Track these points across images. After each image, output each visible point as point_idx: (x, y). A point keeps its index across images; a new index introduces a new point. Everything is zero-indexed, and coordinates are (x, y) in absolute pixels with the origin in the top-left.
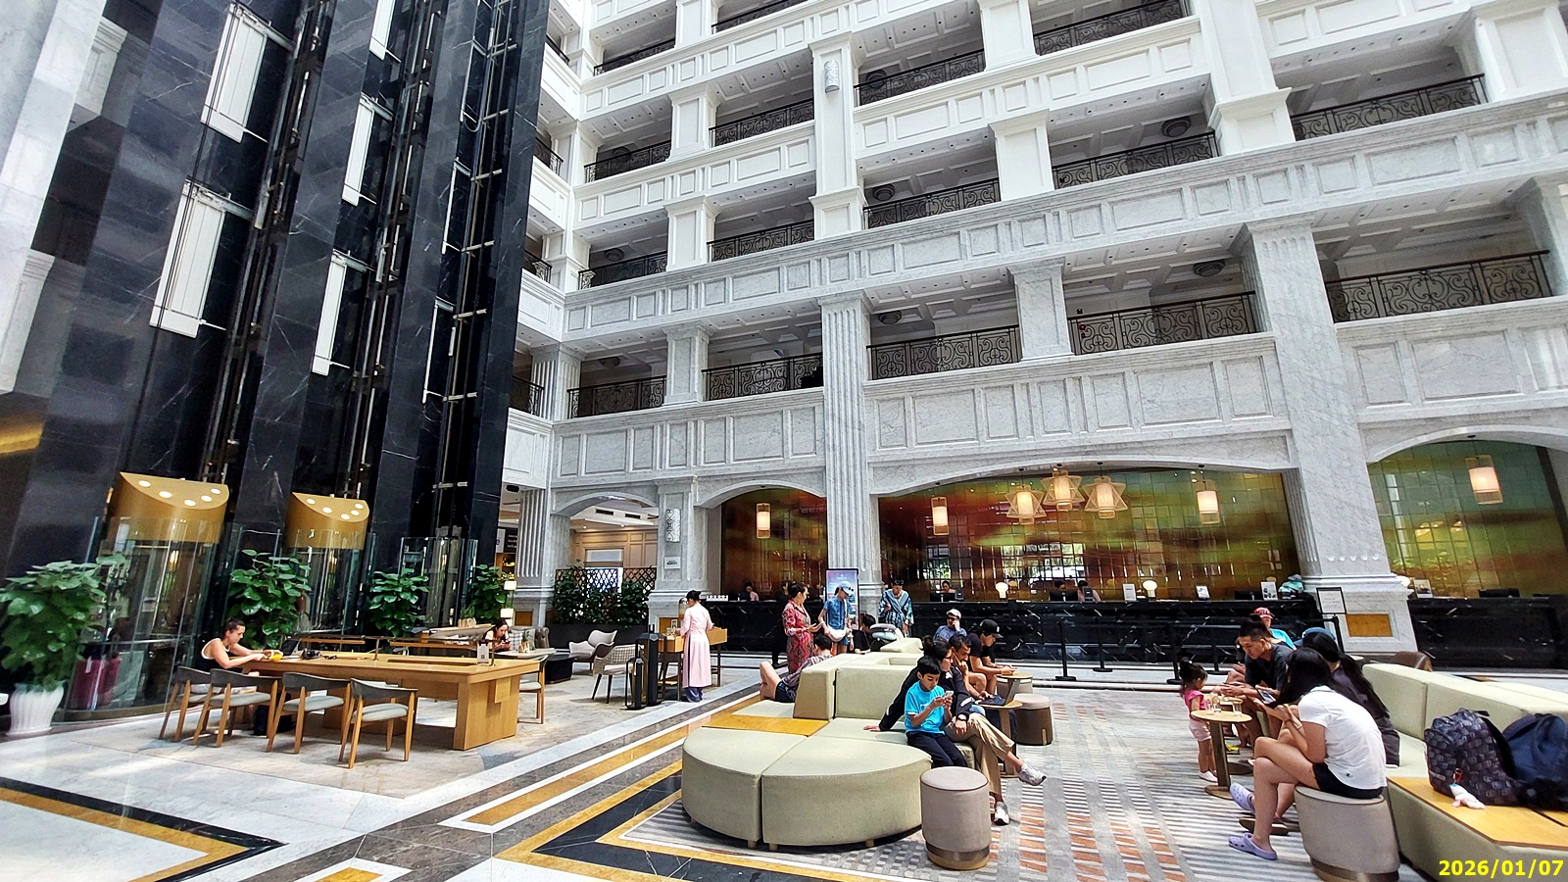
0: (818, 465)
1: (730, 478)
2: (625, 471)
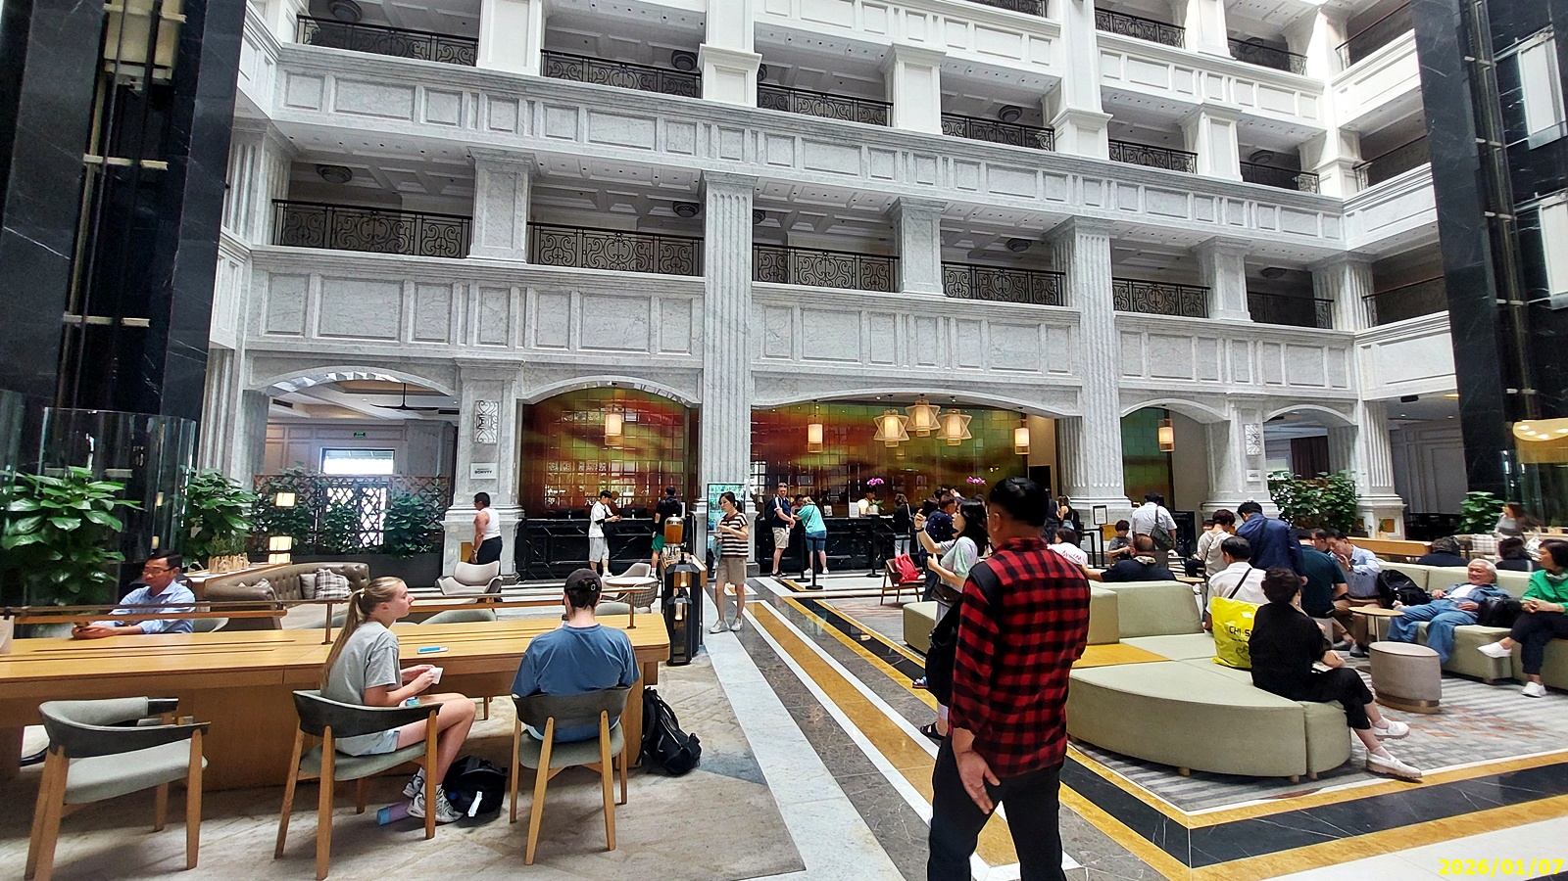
0: (692, 366)
1: (575, 370)
2: (399, 340)
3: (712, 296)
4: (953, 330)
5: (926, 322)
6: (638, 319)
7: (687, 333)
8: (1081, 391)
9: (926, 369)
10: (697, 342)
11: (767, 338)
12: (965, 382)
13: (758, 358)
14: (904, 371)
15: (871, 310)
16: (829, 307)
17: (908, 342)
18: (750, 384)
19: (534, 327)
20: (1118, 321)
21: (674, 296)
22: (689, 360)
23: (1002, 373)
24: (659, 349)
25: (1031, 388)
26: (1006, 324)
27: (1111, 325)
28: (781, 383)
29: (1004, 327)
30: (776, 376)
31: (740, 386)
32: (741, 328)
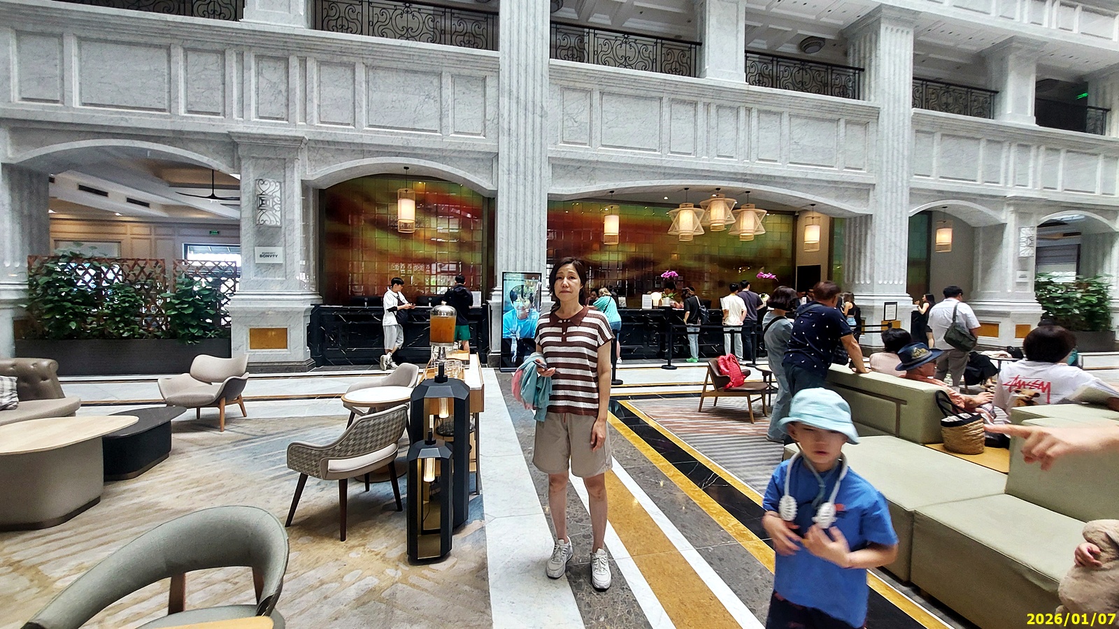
0: (487, 150)
1: (362, 150)
2: (170, 112)
3: (507, 74)
4: (754, 122)
5: (728, 111)
6: (428, 96)
7: (480, 114)
8: (874, 188)
9: (725, 161)
10: (492, 125)
11: (566, 123)
12: (763, 176)
13: (555, 144)
14: (703, 162)
15: (673, 96)
16: (630, 92)
17: (708, 132)
18: (547, 171)
19: (316, 101)
20: (916, 120)
21: (466, 72)
22: (483, 143)
23: (800, 168)
24: (451, 130)
25: (825, 184)
26: (806, 117)
27: (908, 122)
28: (578, 172)
29: (805, 121)
30: (574, 164)
31: (537, 172)
32: (538, 110)
